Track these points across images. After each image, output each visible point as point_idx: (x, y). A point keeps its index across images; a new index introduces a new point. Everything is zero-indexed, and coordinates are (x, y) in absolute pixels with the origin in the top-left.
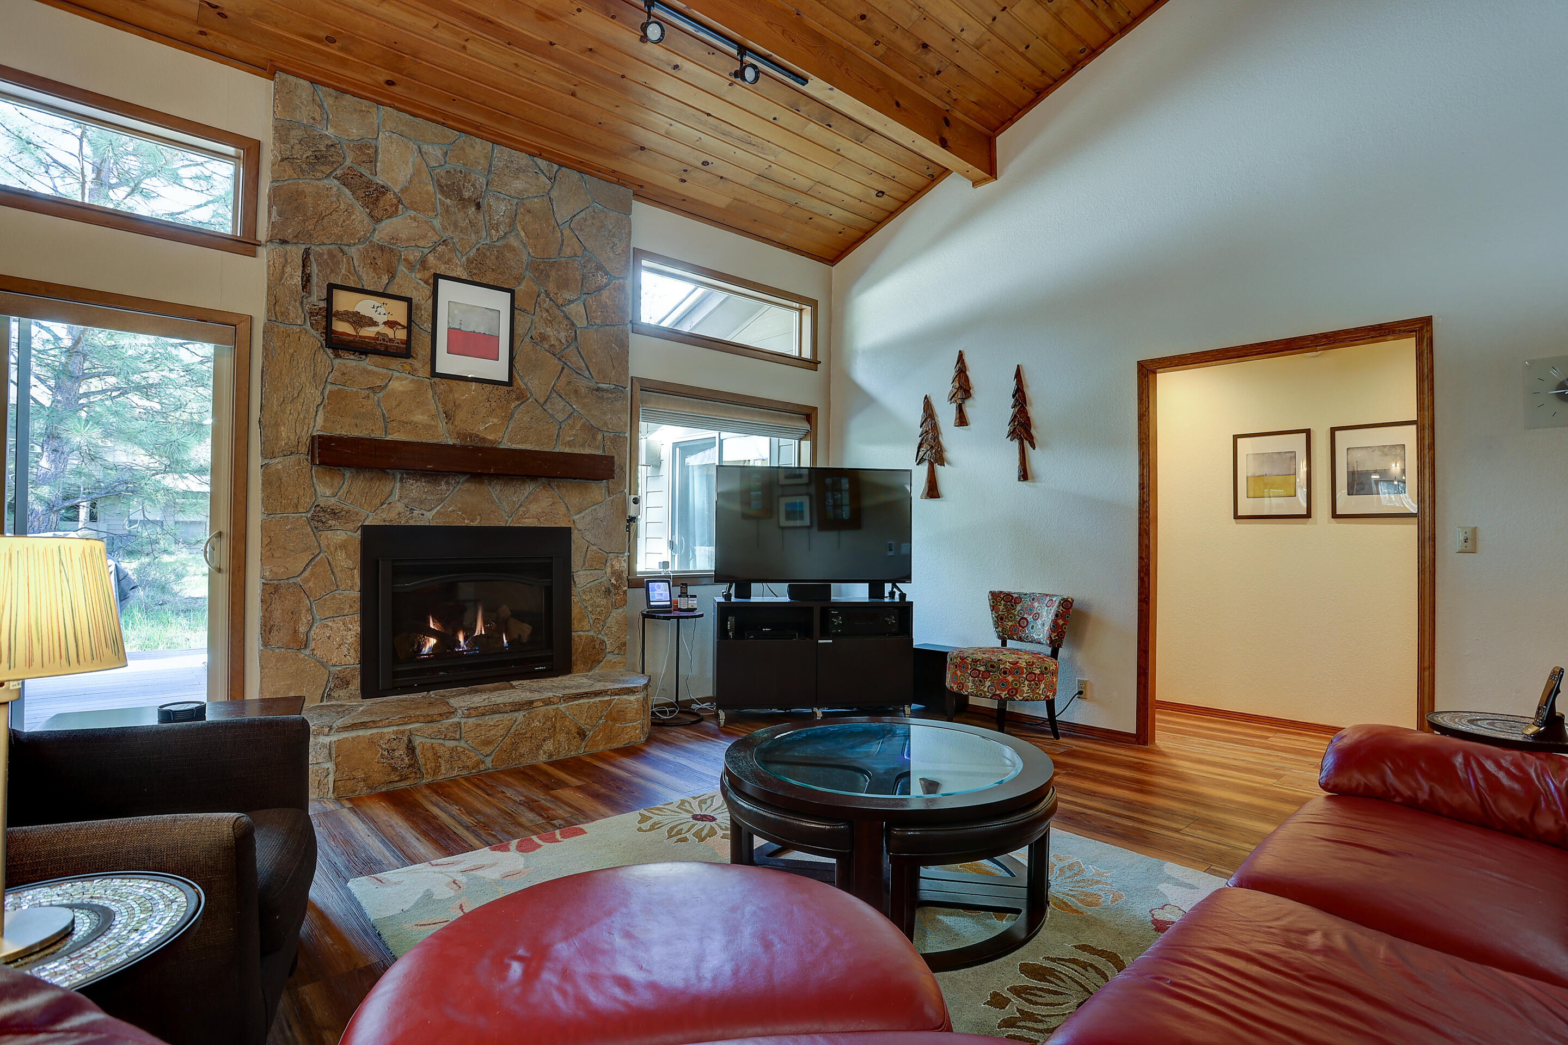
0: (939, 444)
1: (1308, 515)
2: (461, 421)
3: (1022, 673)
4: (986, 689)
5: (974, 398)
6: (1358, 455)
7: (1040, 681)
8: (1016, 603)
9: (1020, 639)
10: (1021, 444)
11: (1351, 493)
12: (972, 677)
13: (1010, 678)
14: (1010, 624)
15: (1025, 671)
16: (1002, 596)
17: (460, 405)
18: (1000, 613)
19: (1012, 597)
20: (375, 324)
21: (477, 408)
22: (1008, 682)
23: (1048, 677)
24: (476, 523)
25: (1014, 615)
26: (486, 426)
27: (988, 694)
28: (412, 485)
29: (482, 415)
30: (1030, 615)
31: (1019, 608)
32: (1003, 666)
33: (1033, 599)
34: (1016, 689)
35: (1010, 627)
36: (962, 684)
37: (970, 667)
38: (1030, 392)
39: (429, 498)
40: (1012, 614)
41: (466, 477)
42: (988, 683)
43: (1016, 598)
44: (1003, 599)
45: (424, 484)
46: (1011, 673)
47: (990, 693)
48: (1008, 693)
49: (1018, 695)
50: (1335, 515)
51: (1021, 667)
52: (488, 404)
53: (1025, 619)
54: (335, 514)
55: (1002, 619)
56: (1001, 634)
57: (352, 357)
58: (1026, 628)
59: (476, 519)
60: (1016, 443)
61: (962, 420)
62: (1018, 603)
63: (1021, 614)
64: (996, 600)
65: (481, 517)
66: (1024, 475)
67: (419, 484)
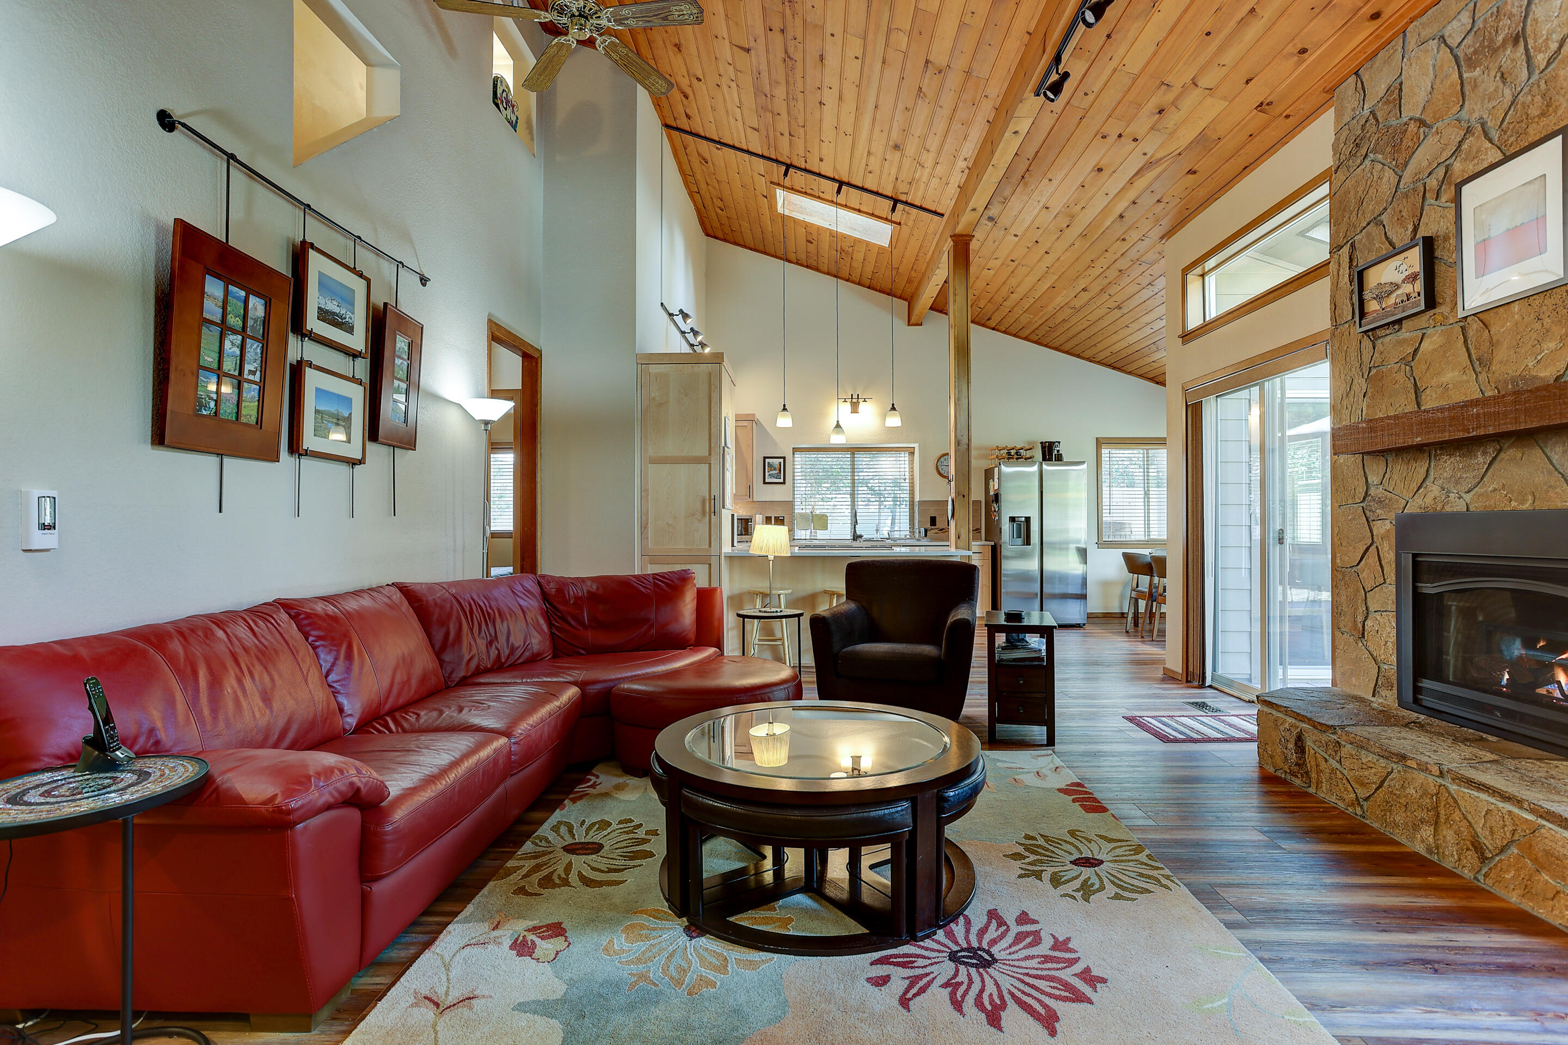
2: (1501, 363)
17: (1498, 341)
20: (1397, 286)
21: (1522, 337)
24: (1527, 505)
26: (1539, 358)
28: (1445, 462)
29: (1529, 345)
39: (1464, 476)
41: (1511, 442)
45: (1458, 459)
52: (1537, 325)
54: (1381, 502)
57: (1388, 332)
59: (1527, 500)
65: (1534, 497)
67: (1452, 459)
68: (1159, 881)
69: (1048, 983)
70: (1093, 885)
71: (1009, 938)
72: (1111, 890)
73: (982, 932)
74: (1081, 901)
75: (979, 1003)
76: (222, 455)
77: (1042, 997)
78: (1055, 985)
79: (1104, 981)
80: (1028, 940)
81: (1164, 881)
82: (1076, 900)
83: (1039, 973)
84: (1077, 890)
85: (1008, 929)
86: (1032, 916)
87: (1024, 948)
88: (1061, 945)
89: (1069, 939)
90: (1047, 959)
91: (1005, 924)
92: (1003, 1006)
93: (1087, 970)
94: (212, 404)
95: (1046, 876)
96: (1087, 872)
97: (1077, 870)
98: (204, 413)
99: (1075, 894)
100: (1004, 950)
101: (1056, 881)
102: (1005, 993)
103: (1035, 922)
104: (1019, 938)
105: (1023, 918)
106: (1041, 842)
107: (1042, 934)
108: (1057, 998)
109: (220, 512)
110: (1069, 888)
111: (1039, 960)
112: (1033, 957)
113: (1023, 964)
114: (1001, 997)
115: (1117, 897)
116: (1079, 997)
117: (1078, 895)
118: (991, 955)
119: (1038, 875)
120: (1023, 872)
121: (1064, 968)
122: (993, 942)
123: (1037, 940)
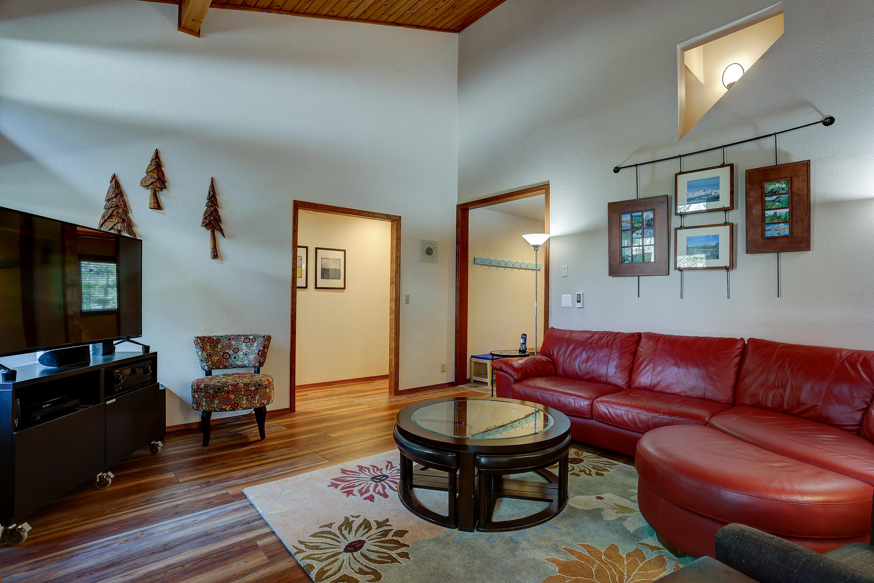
0: (129, 219)
1: (306, 287)
3: (241, 391)
4: (215, 406)
5: (168, 190)
6: (325, 261)
7: (255, 394)
8: (217, 343)
9: (225, 367)
10: (213, 233)
11: (322, 278)
12: (205, 398)
13: (232, 397)
14: (216, 358)
15: (243, 390)
16: (207, 340)
18: (208, 352)
19: (213, 339)
22: (231, 398)
23: (262, 390)
25: (218, 352)
27: (217, 409)
30: (230, 350)
31: (220, 346)
32: (227, 388)
33: (230, 339)
34: (238, 404)
35: (217, 361)
36: (199, 403)
37: (203, 391)
38: (221, 198)
40: (216, 351)
42: (216, 402)
43: (216, 340)
44: (207, 341)
46: (233, 392)
47: (218, 408)
48: (231, 407)
49: (239, 408)
50: (316, 288)
51: (240, 388)
53: (227, 353)
55: (210, 355)
56: (211, 366)
58: (229, 359)
60: (209, 232)
61: (157, 206)
62: (219, 343)
63: (223, 350)
64: (204, 343)
66: (215, 255)
68: (306, 546)
69: (348, 480)
70: (346, 529)
71: (371, 489)
72: (335, 529)
73: (384, 488)
74: (349, 516)
75: (368, 469)
76: (638, 276)
77: (348, 476)
78: (346, 480)
79: (330, 486)
80: (363, 491)
81: (302, 547)
82: (351, 516)
83: (353, 482)
84: (353, 521)
85: (374, 491)
86: (368, 501)
87: (363, 487)
88: (349, 493)
89: (347, 496)
90: (353, 486)
91: (377, 493)
92: (360, 470)
93: (336, 488)
94: (630, 259)
95: (374, 525)
96: (352, 538)
97: (358, 538)
98: (626, 262)
99: (354, 519)
100: (371, 484)
101: (366, 525)
102: (361, 473)
103: (365, 499)
104: (367, 491)
105: (371, 498)
106: (393, 553)
107: (359, 495)
108: (343, 477)
109: (639, 297)
110: (357, 523)
111: (355, 485)
112: (358, 485)
113: (360, 482)
114: (362, 472)
115: (330, 525)
116: (336, 479)
117: (351, 519)
118: (374, 481)
119: (380, 524)
120: (387, 523)
121: (345, 486)
122: (376, 486)
123: (360, 491)
